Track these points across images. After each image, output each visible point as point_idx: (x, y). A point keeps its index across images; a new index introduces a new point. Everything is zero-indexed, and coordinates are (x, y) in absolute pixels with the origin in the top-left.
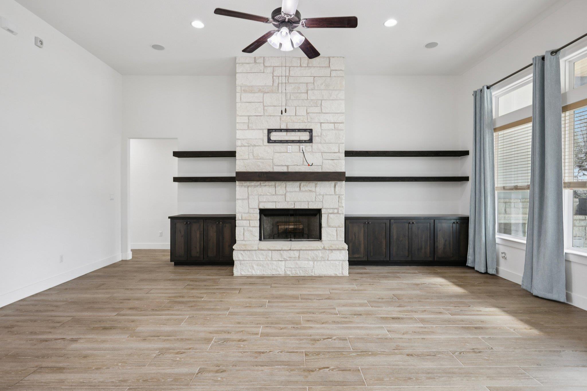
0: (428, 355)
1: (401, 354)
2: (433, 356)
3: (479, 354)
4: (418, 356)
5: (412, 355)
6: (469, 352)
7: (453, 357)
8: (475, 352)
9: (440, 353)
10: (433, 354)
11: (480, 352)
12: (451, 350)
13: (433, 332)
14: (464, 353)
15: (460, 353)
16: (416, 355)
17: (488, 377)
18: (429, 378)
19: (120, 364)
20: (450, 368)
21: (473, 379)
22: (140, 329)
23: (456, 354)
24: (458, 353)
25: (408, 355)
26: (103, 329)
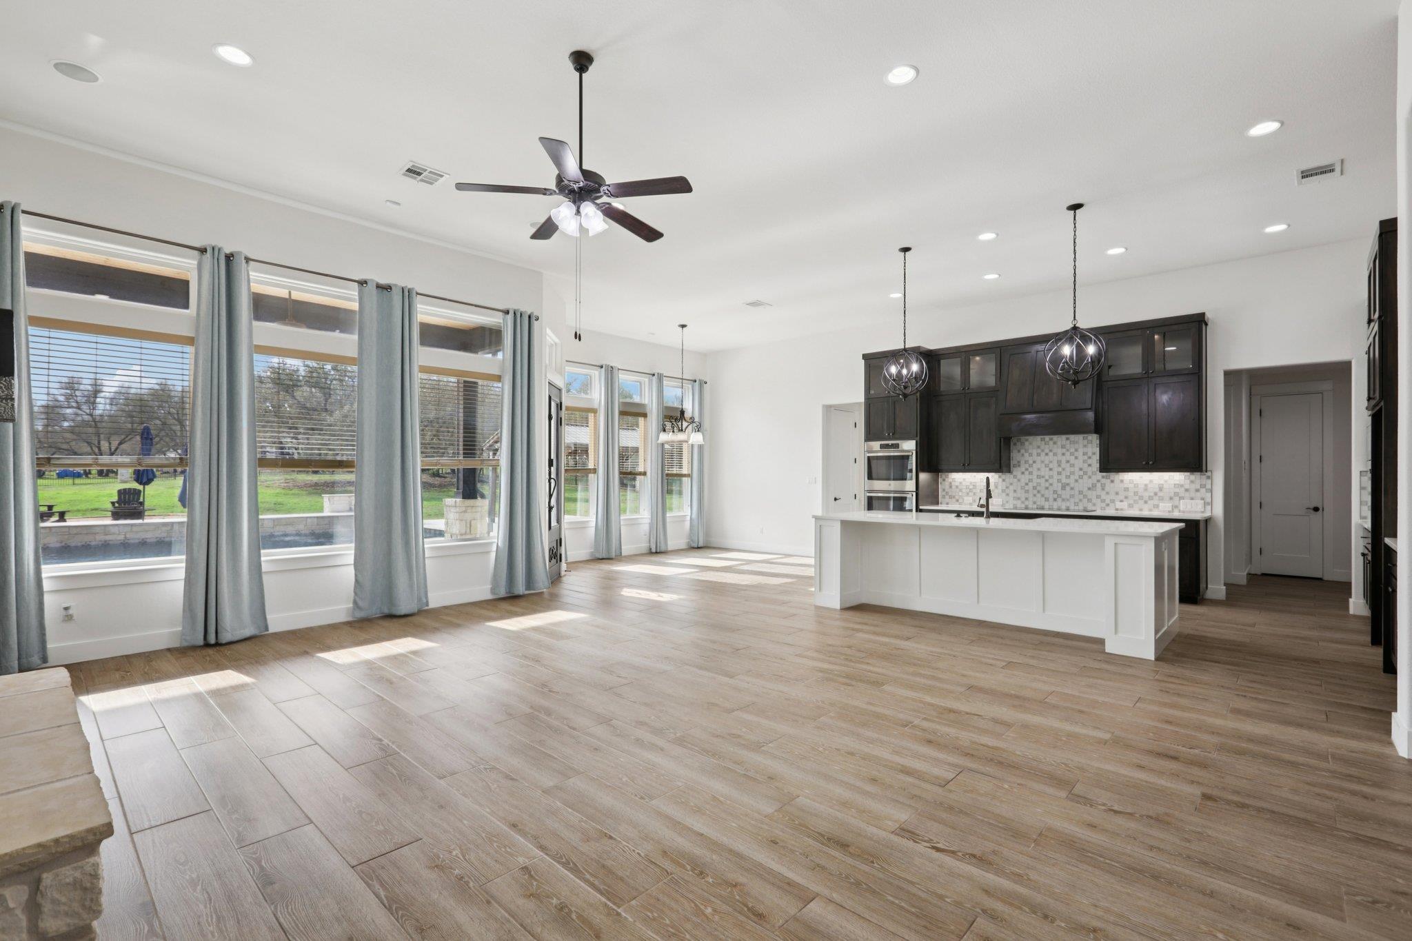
19: (821, 749)
22: (768, 808)
26: (848, 846)
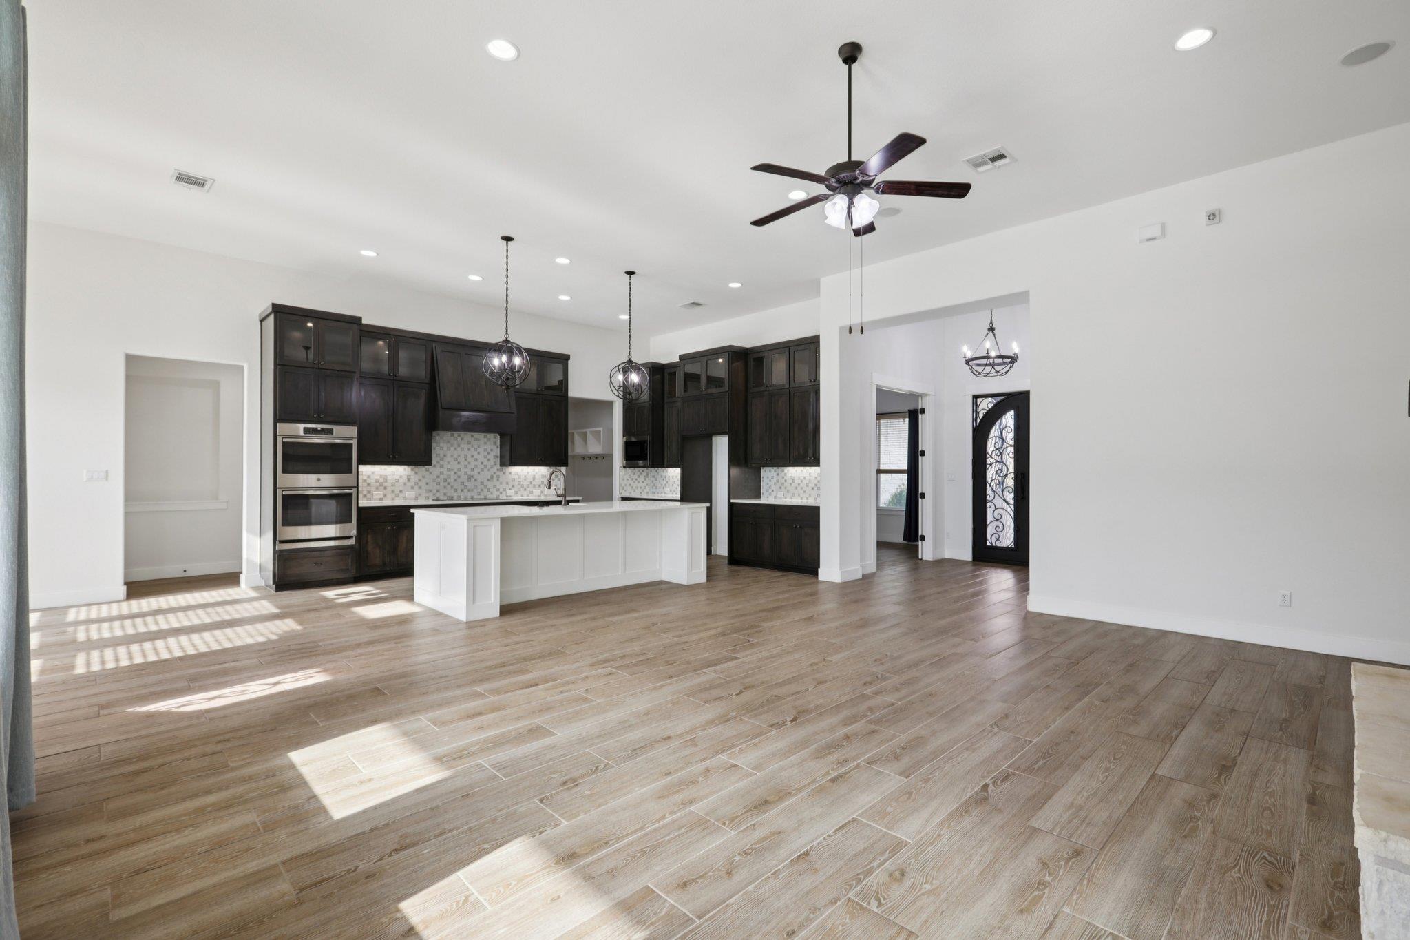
0: (643, 747)
1: (680, 736)
2: (637, 750)
3: (565, 779)
4: (656, 742)
5: (665, 739)
6: (583, 776)
7: (606, 758)
8: (574, 780)
9: (629, 758)
10: (636, 752)
11: (565, 783)
12: (614, 769)
13: (660, 797)
14: (591, 770)
15: (597, 768)
16: (659, 741)
17: (554, 747)
18: (626, 721)
20: (606, 741)
21: (574, 738)
23: (602, 766)
24: (600, 768)
25: (669, 737)
